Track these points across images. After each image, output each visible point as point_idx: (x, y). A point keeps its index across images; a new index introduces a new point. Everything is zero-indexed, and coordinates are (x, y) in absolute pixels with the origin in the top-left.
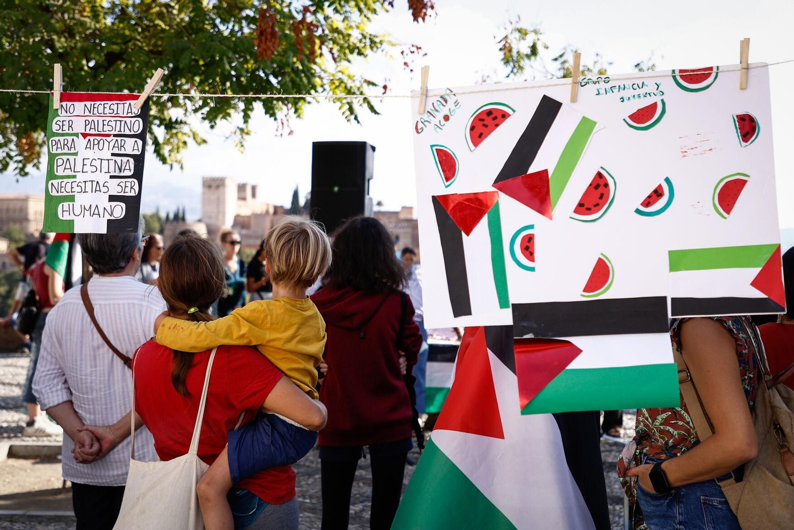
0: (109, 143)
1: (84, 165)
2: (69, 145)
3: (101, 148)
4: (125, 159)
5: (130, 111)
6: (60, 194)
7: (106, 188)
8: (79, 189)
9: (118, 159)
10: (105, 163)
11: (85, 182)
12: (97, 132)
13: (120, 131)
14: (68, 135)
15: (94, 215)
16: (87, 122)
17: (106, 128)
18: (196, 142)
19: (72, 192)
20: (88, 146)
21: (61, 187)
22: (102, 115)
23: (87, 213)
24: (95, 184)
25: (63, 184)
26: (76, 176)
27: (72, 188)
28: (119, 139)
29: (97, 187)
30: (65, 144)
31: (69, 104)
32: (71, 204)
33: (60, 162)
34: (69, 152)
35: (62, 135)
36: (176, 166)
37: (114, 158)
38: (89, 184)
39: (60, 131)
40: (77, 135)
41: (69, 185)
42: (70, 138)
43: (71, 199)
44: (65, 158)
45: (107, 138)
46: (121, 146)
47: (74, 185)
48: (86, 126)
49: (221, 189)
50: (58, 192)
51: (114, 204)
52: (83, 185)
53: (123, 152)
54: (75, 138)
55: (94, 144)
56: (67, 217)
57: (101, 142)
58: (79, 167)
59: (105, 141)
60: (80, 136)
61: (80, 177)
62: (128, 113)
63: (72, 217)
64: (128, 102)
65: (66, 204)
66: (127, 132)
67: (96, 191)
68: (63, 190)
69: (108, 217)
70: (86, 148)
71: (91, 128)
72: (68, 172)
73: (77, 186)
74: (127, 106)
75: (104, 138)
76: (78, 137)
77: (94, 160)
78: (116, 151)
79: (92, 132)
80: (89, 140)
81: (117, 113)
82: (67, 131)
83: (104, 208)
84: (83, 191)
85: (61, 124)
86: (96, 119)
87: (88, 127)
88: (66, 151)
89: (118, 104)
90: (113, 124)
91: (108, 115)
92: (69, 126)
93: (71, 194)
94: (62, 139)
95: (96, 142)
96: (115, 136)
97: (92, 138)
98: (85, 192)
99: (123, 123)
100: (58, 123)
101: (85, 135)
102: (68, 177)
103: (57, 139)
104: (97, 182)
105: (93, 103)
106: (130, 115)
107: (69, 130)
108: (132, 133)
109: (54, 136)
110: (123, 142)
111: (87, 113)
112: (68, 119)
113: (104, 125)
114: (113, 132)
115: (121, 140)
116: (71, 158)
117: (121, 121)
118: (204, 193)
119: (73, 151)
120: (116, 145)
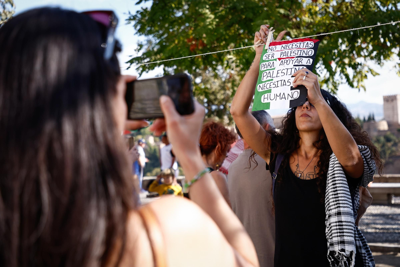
0: (293, 61)
1: (278, 73)
2: (271, 65)
3: (288, 64)
4: (301, 67)
5: (307, 46)
6: (263, 90)
7: (289, 83)
8: (274, 86)
9: (297, 68)
10: (289, 70)
11: (278, 81)
12: (287, 57)
13: (300, 55)
14: (271, 60)
15: (282, 99)
16: (282, 53)
17: (292, 54)
18: (373, 75)
19: (270, 88)
20: (281, 64)
21: (264, 86)
22: (291, 49)
23: (278, 98)
24: (283, 81)
25: (265, 85)
26: (273, 79)
27: (270, 86)
28: (299, 58)
29: (284, 83)
30: (269, 65)
31: (273, 47)
32: (269, 94)
33: (265, 74)
34: (271, 68)
35: (268, 61)
36: (362, 89)
37: (295, 67)
38: (280, 83)
39: (267, 59)
40: (276, 60)
41: (269, 85)
42: (272, 62)
43: (270, 91)
44: (268, 72)
45: (292, 59)
46: (300, 61)
47: (272, 84)
48: (281, 54)
49: (394, 101)
50: (262, 90)
51: (293, 91)
52: (276, 83)
53: (300, 64)
54: (274, 61)
55: (284, 62)
56: (266, 101)
57: (289, 61)
58: (275, 75)
59: (291, 60)
60: (277, 60)
61: (275, 80)
62: (306, 47)
63: (269, 101)
64: (306, 42)
65: (266, 95)
66: (304, 55)
67: (283, 85)
68: (265, 88)
69: (290, 99)
70: (280, 65)
71: (284, 55)
72: (269, 78)
73: (273, 84)
74: (305, 44)
75: (290, 59)
76: (276, 61)
77: (284, 70)
78: (296, 64)
79: (285, 57)
80: (282, 61)
81: (299, 47)
82: (271, 59)
83: (288, 94)
84: (276, 86)
85: (268, 56)
86: (287, 51)
87: (282, 55)
88: (269, 68)
89: (300, 43)
90: (297, 52)
91: (294, 48)
92: (272, 56)
93: (269, 89)
94: (267, 63)
95: (286, 61)
96: (296, 57)
97: (283, 60)
98: (277, 87)
99: (302, 52)
100: (267, 56)
101: (280, 59)
102: (269, 80)
103: (264, 63)
104: (284, 80)
105: (286, 45)
106: (307, 48)
107: (271, 58)
108: (307, 55)
109: (263, 62)
110: (301, 60)
111: (283, 49)
112: (271, 53)
113: (291, 53)
114: (296, 56)
115: (300, 59)
116: (271, 71)
117: (301, 51)
118: (384, 105)
119: (272, 67)
120: (297, 61)
